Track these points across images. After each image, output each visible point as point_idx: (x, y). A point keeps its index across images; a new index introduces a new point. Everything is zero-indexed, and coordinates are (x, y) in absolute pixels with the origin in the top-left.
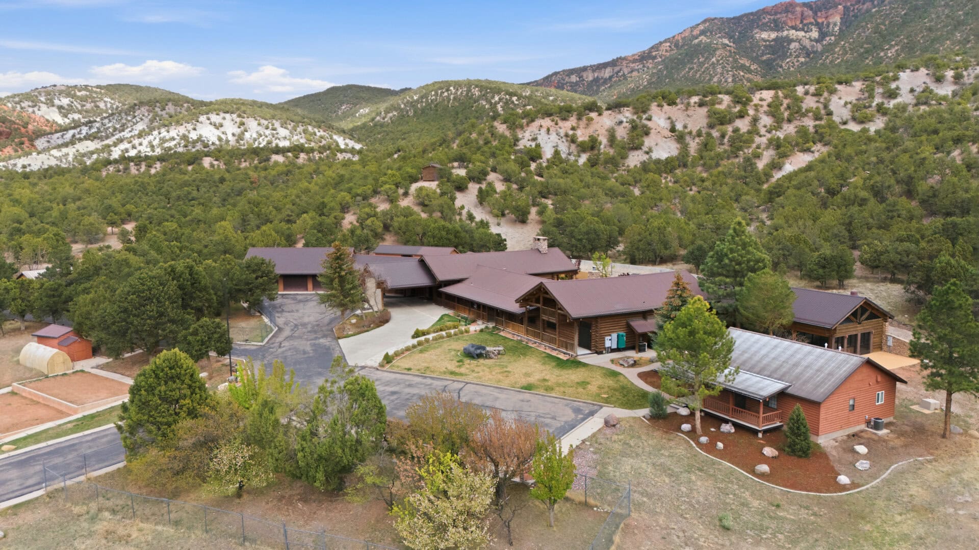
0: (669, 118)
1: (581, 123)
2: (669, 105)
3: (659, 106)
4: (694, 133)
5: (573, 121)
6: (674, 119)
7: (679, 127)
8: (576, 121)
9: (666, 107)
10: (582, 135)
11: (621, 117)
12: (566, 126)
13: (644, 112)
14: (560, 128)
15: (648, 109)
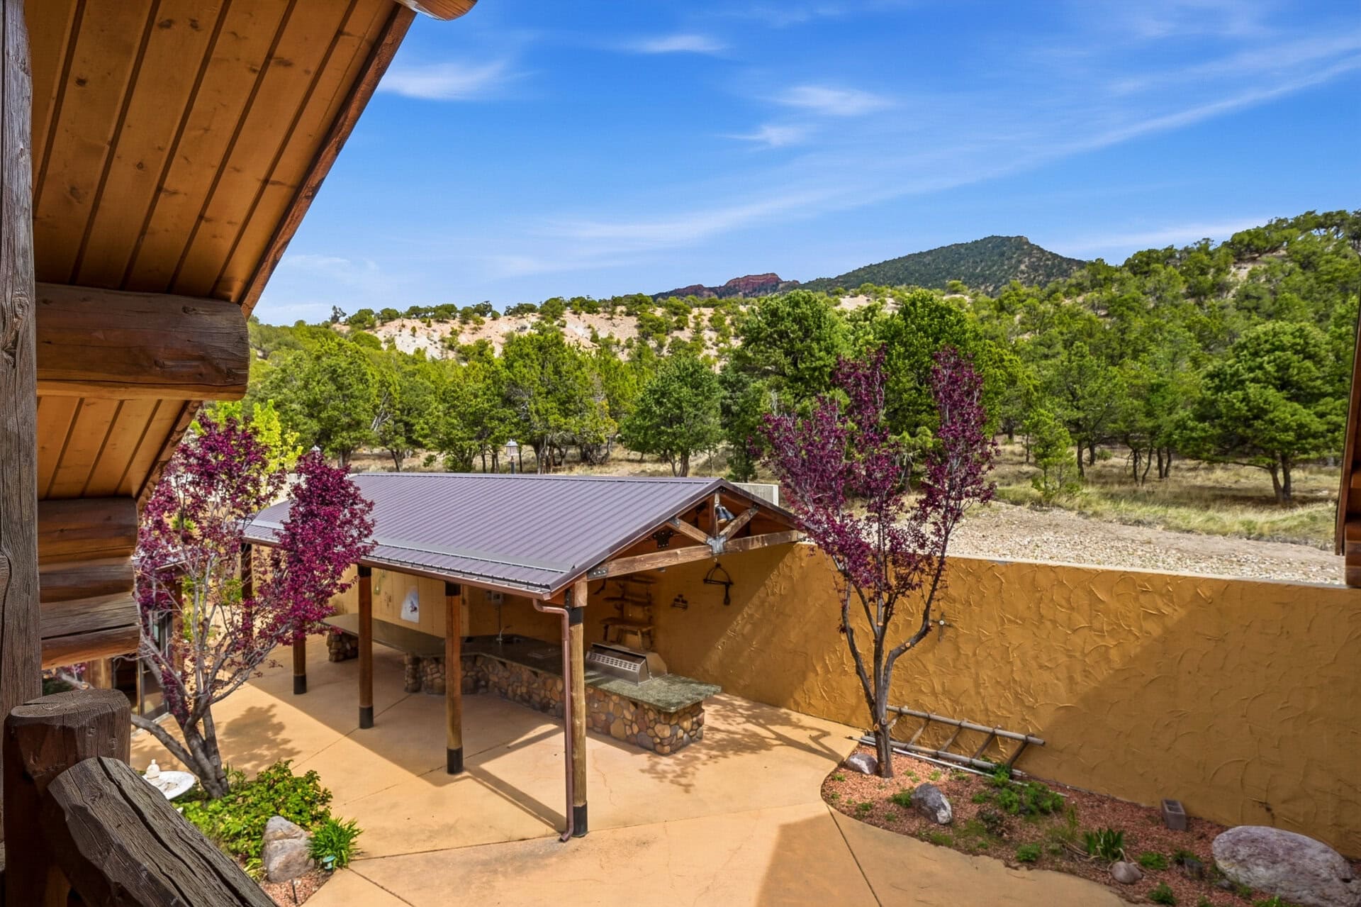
0: (589, 327)
1: (466, 327)
2: (588, 312)
3: (575, 313)
4: (623, 343)
5: (455, 324)
6: (596, 329)
7: (603, 335)
8: (459, 324)
9: (584, 314)
10: (466, 339)
11: (524, 322)
12: (444, 329)
13: (555, 317)
14: (434, 331)
15: (561, 315)
